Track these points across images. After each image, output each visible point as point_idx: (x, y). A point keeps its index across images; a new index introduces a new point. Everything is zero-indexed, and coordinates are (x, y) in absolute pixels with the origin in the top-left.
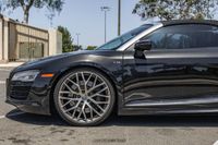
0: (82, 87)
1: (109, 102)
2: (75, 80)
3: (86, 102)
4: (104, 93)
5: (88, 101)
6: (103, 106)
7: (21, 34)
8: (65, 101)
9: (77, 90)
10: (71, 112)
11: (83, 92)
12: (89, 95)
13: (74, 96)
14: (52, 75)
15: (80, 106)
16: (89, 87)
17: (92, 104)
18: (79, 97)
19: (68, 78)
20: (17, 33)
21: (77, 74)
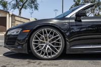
0: (46, 37)
1: (61, 46)
2: (42, 33)
3: (48, 46)
4: (58, 41)
5: (49, 45)
6: (58, 48)
7: (17, 21)
8: (36, 45)
9: (43, 39)
10: (40, 52)
11: (47, 40)
12: (50, 42)
13: (41, 43)
15: (45, 48)
16: (49, 38)
17: (51, 47)
18: (44, 43)
19: (38, 32)
20: (15, 20)
21: (43, 30)
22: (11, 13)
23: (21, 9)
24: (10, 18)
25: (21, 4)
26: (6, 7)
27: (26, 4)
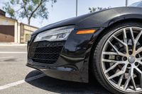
14: (93, 31)
18: (125, 59)
20: (24, 29)
21: (124, 30)
22: (19, 22)
23: (30, 18)
24: (19, 27)
25: (30, 12)
26: (13, 16)
27: (35, 13)
